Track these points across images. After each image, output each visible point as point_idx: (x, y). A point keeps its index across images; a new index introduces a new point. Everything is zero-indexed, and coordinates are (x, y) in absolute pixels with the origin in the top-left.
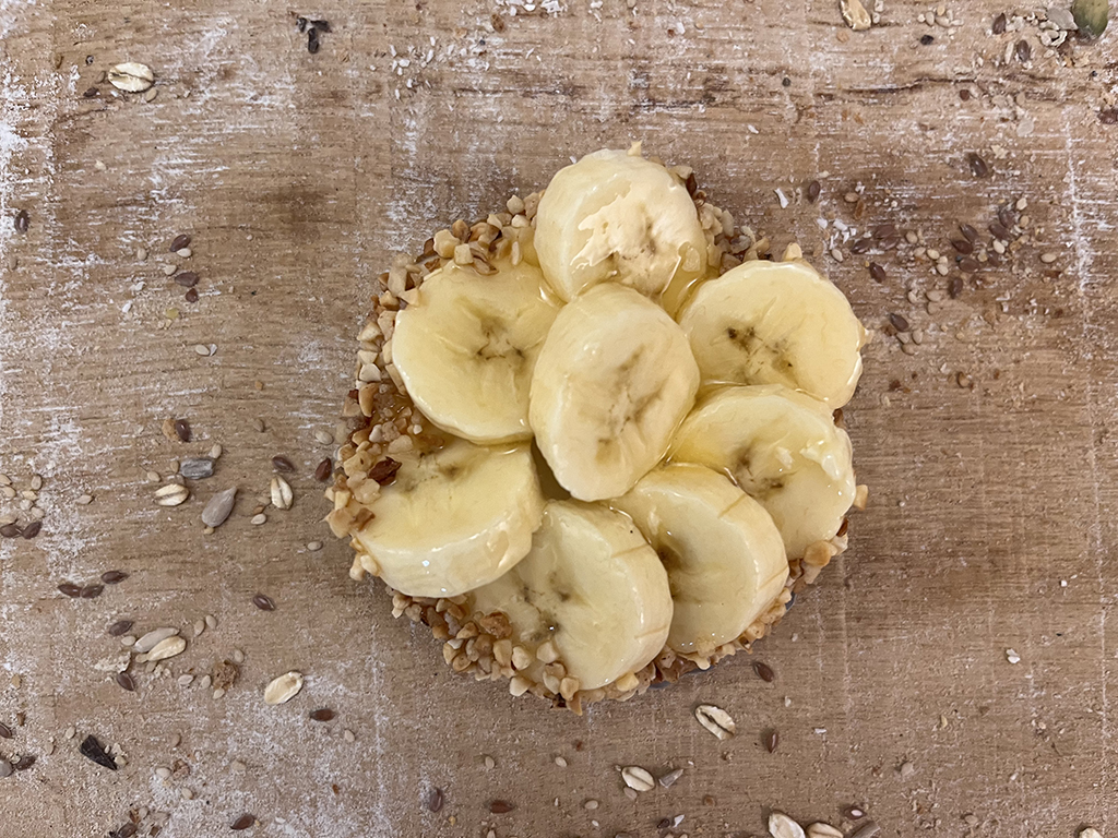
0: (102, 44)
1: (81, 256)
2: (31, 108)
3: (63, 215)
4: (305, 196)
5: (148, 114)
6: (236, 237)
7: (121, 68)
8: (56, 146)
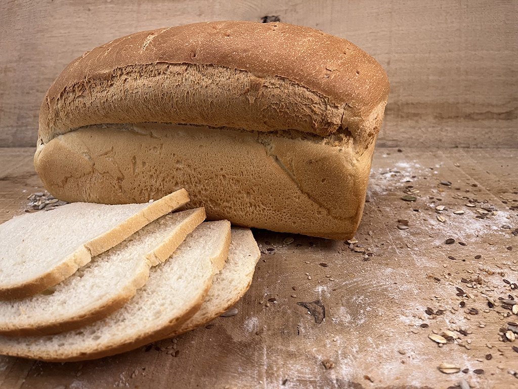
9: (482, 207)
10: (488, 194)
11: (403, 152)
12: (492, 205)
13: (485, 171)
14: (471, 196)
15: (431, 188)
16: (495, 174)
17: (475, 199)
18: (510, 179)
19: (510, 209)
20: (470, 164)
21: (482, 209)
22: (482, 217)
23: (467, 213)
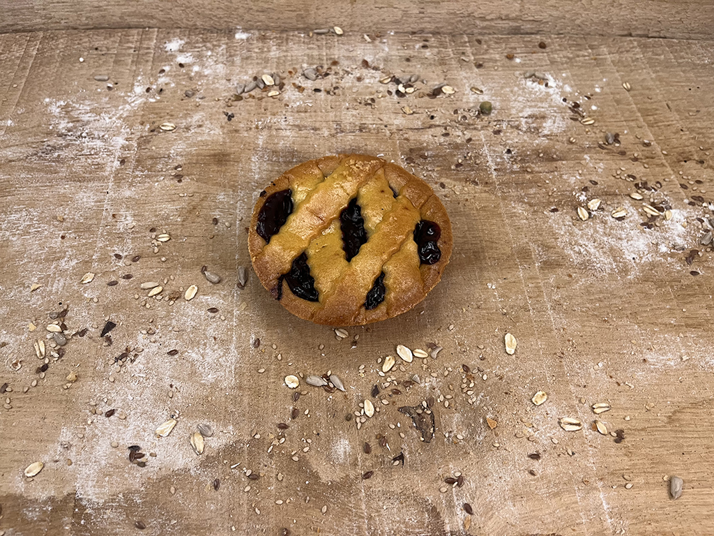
0: (159, 119)
1: (142, 171)
2: (131, 134)
3: (137, 161)
4: (223, 155)
5: (172, 136)
6: (198, 165)
7: (164, 124)
8: (138, 144)
9: (652, 200)
10: (663, 165)
11: (548, 49)
12: (666, 195)
13: (665, 103)
14: (639, 170)
15: (583, 150)
16: (677, 111)
17: (644, 179)
18: (698, 124)
19: (689, 204)
20: (645, 84)
21: (653, 204)
22: (649, 223)
23: (630, 214)
